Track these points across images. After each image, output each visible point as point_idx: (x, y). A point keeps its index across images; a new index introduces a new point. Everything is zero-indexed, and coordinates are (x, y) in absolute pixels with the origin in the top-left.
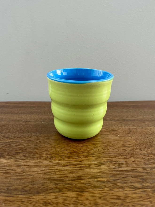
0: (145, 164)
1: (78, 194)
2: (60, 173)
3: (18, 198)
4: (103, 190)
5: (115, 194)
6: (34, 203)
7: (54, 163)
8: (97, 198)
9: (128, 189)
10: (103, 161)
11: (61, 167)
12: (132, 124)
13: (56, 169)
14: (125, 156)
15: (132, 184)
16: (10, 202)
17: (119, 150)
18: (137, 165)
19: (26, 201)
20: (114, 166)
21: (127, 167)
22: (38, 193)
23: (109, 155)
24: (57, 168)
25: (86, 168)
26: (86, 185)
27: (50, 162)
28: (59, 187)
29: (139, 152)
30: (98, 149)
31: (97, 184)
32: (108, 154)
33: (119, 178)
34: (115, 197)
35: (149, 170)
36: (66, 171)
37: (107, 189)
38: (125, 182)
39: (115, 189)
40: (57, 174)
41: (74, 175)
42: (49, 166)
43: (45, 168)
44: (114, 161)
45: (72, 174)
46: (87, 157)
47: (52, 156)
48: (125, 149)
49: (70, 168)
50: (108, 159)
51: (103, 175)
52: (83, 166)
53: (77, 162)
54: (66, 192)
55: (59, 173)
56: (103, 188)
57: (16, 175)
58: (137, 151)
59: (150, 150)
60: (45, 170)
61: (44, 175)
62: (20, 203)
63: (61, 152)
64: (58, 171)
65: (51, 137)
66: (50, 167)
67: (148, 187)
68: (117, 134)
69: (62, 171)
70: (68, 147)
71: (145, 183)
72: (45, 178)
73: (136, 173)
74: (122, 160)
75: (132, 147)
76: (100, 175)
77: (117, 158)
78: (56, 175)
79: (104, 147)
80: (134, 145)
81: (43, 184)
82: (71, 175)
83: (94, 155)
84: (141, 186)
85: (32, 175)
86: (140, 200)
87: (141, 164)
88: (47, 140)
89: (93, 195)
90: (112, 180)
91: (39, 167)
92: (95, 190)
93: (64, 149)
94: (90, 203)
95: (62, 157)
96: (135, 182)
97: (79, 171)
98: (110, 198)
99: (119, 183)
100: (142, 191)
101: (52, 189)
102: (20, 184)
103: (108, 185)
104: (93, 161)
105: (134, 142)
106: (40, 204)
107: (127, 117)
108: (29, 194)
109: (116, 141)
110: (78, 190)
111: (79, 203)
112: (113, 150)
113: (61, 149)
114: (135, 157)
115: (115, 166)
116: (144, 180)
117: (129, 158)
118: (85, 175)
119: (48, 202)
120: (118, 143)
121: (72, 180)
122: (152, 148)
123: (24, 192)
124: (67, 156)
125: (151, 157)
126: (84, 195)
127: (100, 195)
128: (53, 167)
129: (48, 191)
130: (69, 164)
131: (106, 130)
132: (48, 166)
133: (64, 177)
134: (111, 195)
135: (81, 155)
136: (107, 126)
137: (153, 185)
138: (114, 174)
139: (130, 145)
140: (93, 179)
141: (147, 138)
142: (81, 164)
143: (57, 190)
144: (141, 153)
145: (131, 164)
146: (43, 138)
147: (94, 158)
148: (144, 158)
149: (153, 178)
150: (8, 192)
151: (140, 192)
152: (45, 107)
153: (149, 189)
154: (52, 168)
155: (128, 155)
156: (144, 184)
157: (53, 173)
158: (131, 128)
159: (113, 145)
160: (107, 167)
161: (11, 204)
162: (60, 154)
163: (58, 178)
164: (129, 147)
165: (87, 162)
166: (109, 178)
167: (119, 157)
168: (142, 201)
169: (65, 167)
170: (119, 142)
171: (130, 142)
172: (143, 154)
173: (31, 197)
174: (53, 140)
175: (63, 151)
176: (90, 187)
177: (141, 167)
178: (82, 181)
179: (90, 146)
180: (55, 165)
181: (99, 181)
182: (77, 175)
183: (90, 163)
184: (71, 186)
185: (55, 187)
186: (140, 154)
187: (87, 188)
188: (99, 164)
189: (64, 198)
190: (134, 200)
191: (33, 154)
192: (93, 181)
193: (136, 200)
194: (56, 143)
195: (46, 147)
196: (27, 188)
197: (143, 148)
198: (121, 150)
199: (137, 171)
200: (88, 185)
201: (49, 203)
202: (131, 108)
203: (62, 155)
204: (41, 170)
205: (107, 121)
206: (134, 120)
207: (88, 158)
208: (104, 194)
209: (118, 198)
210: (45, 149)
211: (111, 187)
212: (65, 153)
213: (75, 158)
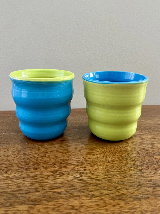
0: (108, 171)
4: (57, 201)
7: (9, 177)
8: (51, 209)
9: (84, 198)
10: (63, 171)
13: (11, 183)
14: (88, 165)
15: (91, 192)
18: (99, 172)
20: (74, 176)
21: (88, 176)
23: (72, 165)
24: (11, 181)
25: (44, 179)
27: (5, 176)
28: (10, 201)
30: (60, 159)
31: (52, 195)
33: (77, 188)
34: (69, 207)
35: (111, 177)
36: (22, 184)
37: (62, 199)
38: (83, 191)
39: (71, 199)
40: (11, 188)
41: (30, 187)
42: (2, 180)
44: (75, 170)
45: (27, 186)
46: (47, 167)
47: (9, 169)
49: (26, 181)
50: (70, 168)
51: (61, 185)
52: (41, 178)
53: (35, 174)
55: (13, 187)
56: (58, 199)
58: (102, 158)
59: (115, 157)
63: (19, 164)
64: (12, 185)
65: (10, 149)
67: (106, 194)
70: (27, 159)
71: (104, 190)
73: (96, 181)
74: (84, 169)
75: (98, 154)
76: (58, 186)
77: (79, 167)
78: (9, 189)
80: (100, 152)
82: (26, 188)
83: (55, 166)
84: (98, 194)
86: (95, 208)
87: (104, 171)
88: (5, 153)
89: (46, 206)
90: (70, 190)
92: (49, 202)
93: (23, 161)
95: (19, 170)
96: (94, 190)
97: (35, 183)
98: (65, 208)
99: (77, 193)
100: (99, 199)
104: (53, 172)
113: (19, 161)
114: (98, 165)
116: (103, 188)
118: (42, 187)
121: (26, 193)
122: (118, 154)
124: (25, 168)
125: (116, 164)
126: (37, 207)
128: (7, 180)
133: (17, 191)
135: (41, 166)
137: (112, 192)
138: (73, 184)
139: (96, 153)
140: (50, 191)
142: (39, 175)
143: (8, 204)
144: (105, 160)
145: (93, 172)
146: (1, 150)
147: (55, 168)
148: (108, 166)
149: (113, 185)
151: (97, 200)
152: (9, 117)
153: (107, 196)
154: (6, 182)
155: (91, 164)
156: (102, 192)
157: (6, 187)
159: (77, 153)
162: (18, 166)
164: (94, 155)
165: (46, 173)
166: (67, 188)
167: (82, 166)
168: (98, 209)
169: (21, 180)
170: (84, 150)
171: (96, 150)
172: (108, 162)
174: (12, 151)
175: (21, 163)
176: (44, 199)
177: (102, 175)
179: (53, 156)
180: (10, 178)
181: (56, 192)
182: (33, 187)
183: (49, 173)
184: (24, 199)
185: (6, 201)
186: (105, 162)
187: (41, 201)
188: (58, 174)
189: (14, 212)
190: (89, 209)
192: (49, 192)
193: (92, 209)
194: (15, 155)
195: (3, 160)
197: (108, 155)
198: (85, 158)
199: (97, 179)
203: (20, 168)
207: (48, 169)
208: (58, 205)
209: (73, 208)
210: (2, 162)
212: (23, 165)
213: (34, 170)
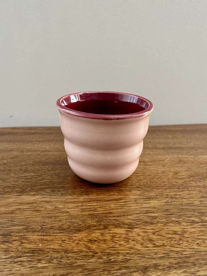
1: (127, 230)
2: (101, 210)
3: (57, 237)
5: (170, 230)
6: (77, 241)
11: (102, 203)
12: (182, 152)
16: (48, 241)
17: (170, 183)
19: (67, 240)
22: (79, 231)
26: (135, 221)
29: (194, 184)
32: (157, 187)
43: (82, 204)
48: (176, 181)
54: (113, 229)
57: (48, 213)
60: (82, 206)
61: (82, 212)
62: (60, 242)
66: (88, 202)
68: (164, 165)
69: (103, 207)
72: (84, 215)
79: (150, 179)
81: (83, 222)
85: (67, 212)
91: (75, 204)
94: (143, 239)
101: (95, 226)
102: (55, 222)
103: (161, 220)
105: (186, 174)
106: (85, 242)
107: (174, 144)
108: (69, 232)
109: (164, 172)
110: (127, 226)
111: (130, 239)
112: (162, 182)
115: (166, 200)
117: (183, 191)
119: (93, 240)
120: (167, 175)
123: (62, 230)
127: (154, 231)
129: (91, 229)
130: (110, 199)
131: (150, 160)
132: (84, 202)
134: (166, 230)
136: (150, 155)
141: (202, 168)
150: (43, 231)
158: (180, 156)
160: (157, 202)
161: (50, 243)
163: (100, 215)
173: (72, 236)
178: (130, 217)
191: (63, 190)
196: (65, 226)
200: (137, 221)
201: (96, 241)
202: (178, 133)
204: (78, 207)
205: (149, 149)
206: (183, 148)
211: (165, 222)
